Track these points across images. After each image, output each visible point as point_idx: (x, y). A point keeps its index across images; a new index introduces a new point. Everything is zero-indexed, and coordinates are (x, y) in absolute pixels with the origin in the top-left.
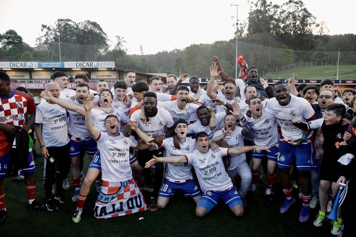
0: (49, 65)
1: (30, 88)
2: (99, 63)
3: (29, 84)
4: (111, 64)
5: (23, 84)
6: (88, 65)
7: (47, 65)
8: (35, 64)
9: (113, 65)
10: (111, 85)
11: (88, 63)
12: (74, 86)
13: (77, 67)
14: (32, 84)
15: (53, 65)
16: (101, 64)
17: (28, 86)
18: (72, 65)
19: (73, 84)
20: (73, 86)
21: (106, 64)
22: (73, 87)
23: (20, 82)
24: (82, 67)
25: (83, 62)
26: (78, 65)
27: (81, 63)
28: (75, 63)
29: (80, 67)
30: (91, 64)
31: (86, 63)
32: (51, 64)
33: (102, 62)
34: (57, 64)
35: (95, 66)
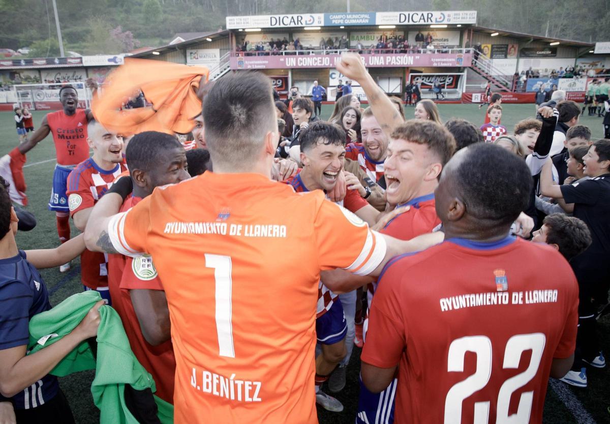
0: (346, 18)
1: (304, 65)
2: (446, 13)
3: (302, 58)
4: (468, 16)
5: (292, 59)
6: (422, 17)
7: (341, 19)
8: (319, 18)
9: (474, 18)
10: (462, 59)
11: (422, 14)
12: (390, 61)
13: (400, 22)
14: (309, 58)
15: (354, 19)
16: (449, 16)
17: (301, 62)
18: (391, 18)
19: (387, 57)
20: (388, 61)
21: (458, 17)
22: (387, 64)
23: (286, 54)
24: (411, 23)
25: (413, 13)
26: (403, 18)
27: (409, 15)
28: (397, 14)
29: (406, 23)
30: (430, 16)
31: (420, 13)
32: (350, 16)
33: (452, 13)
34: (363, 16)
35: (436, 21)
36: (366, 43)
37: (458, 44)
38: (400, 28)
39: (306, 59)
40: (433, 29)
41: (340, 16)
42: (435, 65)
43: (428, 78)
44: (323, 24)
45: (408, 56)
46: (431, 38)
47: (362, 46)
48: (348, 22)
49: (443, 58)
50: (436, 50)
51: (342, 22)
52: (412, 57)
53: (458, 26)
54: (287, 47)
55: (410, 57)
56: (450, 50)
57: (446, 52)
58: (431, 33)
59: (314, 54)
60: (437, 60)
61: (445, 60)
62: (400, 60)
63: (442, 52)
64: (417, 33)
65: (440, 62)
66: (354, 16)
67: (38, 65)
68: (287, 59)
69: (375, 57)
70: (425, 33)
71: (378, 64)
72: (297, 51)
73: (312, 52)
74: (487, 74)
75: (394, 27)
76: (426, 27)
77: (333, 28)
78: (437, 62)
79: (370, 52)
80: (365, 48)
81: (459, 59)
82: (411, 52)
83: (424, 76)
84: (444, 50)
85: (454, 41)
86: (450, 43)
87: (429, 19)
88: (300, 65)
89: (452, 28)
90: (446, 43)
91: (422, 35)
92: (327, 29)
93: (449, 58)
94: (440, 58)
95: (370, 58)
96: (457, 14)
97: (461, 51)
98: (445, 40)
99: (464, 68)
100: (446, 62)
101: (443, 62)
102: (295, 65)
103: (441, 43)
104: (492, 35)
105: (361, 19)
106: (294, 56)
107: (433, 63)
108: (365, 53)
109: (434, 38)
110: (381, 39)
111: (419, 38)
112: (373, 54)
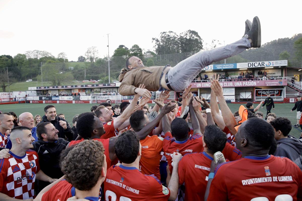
0: (223, 66)
1: (205, 86)
2: (271, 62)
3: (204, 83)
4: (283, 63)
5: (199, 84)
6: (259, 64)
7: (221, 66)
8: (211, 67)
9: (286, 63)
10: (282, 82)
11: (259, 63)
12: (245, 84)
13: (248, 67)
14: (207, 84)
15: (227, 66)
16: (273, 63)
17: (203, 85)
18: (244, 65)
19: (243, 83)
20: (243, 84)
21: (278, 63)
22: (243, 85)
23: (197, 82)
24: (254, 67)
25: (255, 62)
26: (250, 65)
27: (253, 63)
28: (247, 63)
29: (251, 67)
30: (263, 63)
31: (258, 63)
32: (225, 65)
33: (274, 62)
34: (231, 65)
35: (266, 66)
37: (280, 75)
38: (249, 69)
39: (205, 84)
40: (266, 69)
41: (220, 66)
42: (268, 85)
43: (265, 91)
44: (213, 69)
45: (253, 82)
46: (266, 73)
47: (231, 78)
48: (224, 68)
49: (272, 82)
50: (268, 78)
51: (221, 68)
52: (256, 82)
53: (279, 67)
54: (197, 79)
55: (254, 82)
56: (275, 78)
57: (273, 79)
58: (266, 71)
59: (209, 82)
60: (268, 83)
61: (272, 83)
62: (250, 83)
63: (271, 79)
64: (259, 71)
65: (270, 84)
66: (227, 65)
68: (197, 84)
69: (238, 83)
70: (263, 71)
71: (239, 85)
72: (202, 81)
73: (208, 81)
74: (297, 89)
76: (263, 68)
77: (217, 71)
78: (269, 84)
79: (235, 80)
80: (233, 79)
81: (280, 82)
82: (255, 80)
83: (263, 90)
84: (272, 78)
85: (278, 74)
86: (276, 75)
87: (263, 65)
88: (203, 86)
89: (276, 68)
90: (274, 75)
91: (261, 72)
92: (215, 71)
93: (275, 82)
94: (270, 82)
95: (235, 83)
96: (277, 62)
97: (282, 79)
98: (273, 74)
99: (284, 86)
100: (273, 84)
101: (272, 84)
102: (200, 86)
103: (271, 75)
104: (299, 70)
105: (231, 66)
106: (200, 82)
107: (266, 84)
108: (232, 81)
109: (267, 73)
110: (241, 74)
111: (259, 73)
112: (236, 81)
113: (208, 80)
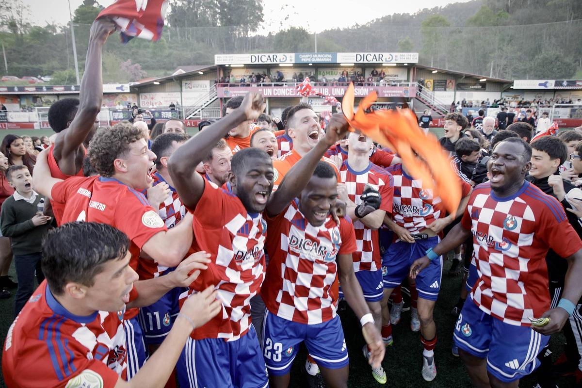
0: (313, 57)
1: (278, 95)
2: (394, 54)
3: (277, 89)
4: (412, 57)
5: (269, 89)
6: (375, 58)
7: (309, 57)
8: (291, 57)
9: (416, 58)
10: (408, 91)
11: (375, 55)
13: (357, 61)
14: (282, 89)
15: (320, 58)
16: (396, 56)
17: (276, 92)
18: (350, 58)
23: (264, 85)
24: (366, 62)
25: (367, 53)
26: (359, 58)
27: (364, 55)
28: (355, 54)
29: (362, 62)
30: (381, 56)
31: (373, 54)
32: (316, 56)
33: (399, 54)
34: (326, 56)
35: (386, 61)
36: (330, 77)
37: (406, 78)
38: (358, 65)
39: (280, 89)
40: (385, 67)
41: (307, 56)
42: (386, 96)
43: (381, 106)
44: (294, 62)
45: (364, 88)
46: (384, 74)
47: (326, 80)
48: (314, 60)
49: (393, 90)
50: (387, 84)
51: (309, 60)
52: (368, 89)
53: (405, 64)
54: (265, 80)
55: (365, 89)
56: (398, 84)
57: (395, 85)
58: (384, 70)
59: (286, 86)
60: (388, 92)
61: (394, 92)
62: (358, 91)
63: (392, 86)
64: (372, 69)
65: (390, 93)
66: (319, 56)
67: (57, 91)
68: (264, 90)
69: (337, 89)
70: (379, 70)
71: (339, 94)
72: (273, 84)
73: (286, 84)
74: (429, 103)
75: (353, 65)
76: (379, 65)
77: (303, 65)
78: (388, 94)
79: (332, 85)
80: (329, 81)
81: (406, 91)
82: (366, 85)
83: (378, 104)
84: (394, 84)
85: (402, 76)
86: (399, 78)
87: (380, 59)
88: (275, 95)
89: (400, 66)
90: (396, 78)
91: (377, 72)
92: (297, 66)
93: (398, 90)
94: (390, 90)
95: (333, 89)
96: (403, 56)
97: (408, 85)
98: (395, 76)
99: (411, 98)
100: (396, 94)
101: (393, 94)
102: (271, 94)
103: (391, 78)
104: (433, 72)
105: (326, 58)
106: (270, 87)
107: (384, 94)
108: (328, 86)
109: (386, 74)
110: (343, 74)
111: (374, 74)
112: (335, 86)
113: (284, 83)
